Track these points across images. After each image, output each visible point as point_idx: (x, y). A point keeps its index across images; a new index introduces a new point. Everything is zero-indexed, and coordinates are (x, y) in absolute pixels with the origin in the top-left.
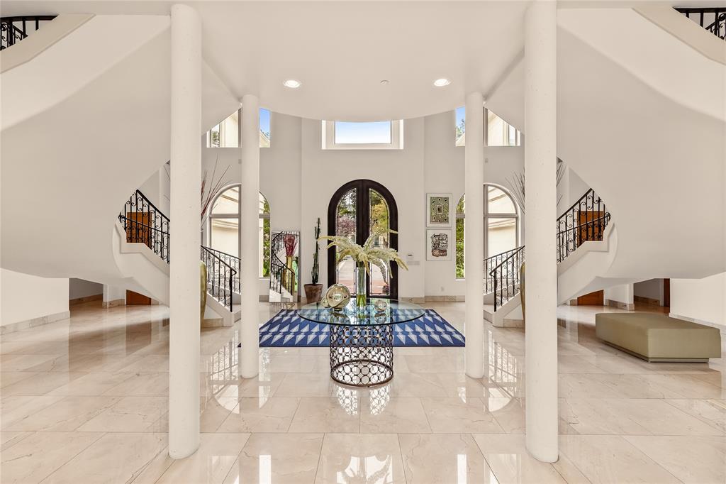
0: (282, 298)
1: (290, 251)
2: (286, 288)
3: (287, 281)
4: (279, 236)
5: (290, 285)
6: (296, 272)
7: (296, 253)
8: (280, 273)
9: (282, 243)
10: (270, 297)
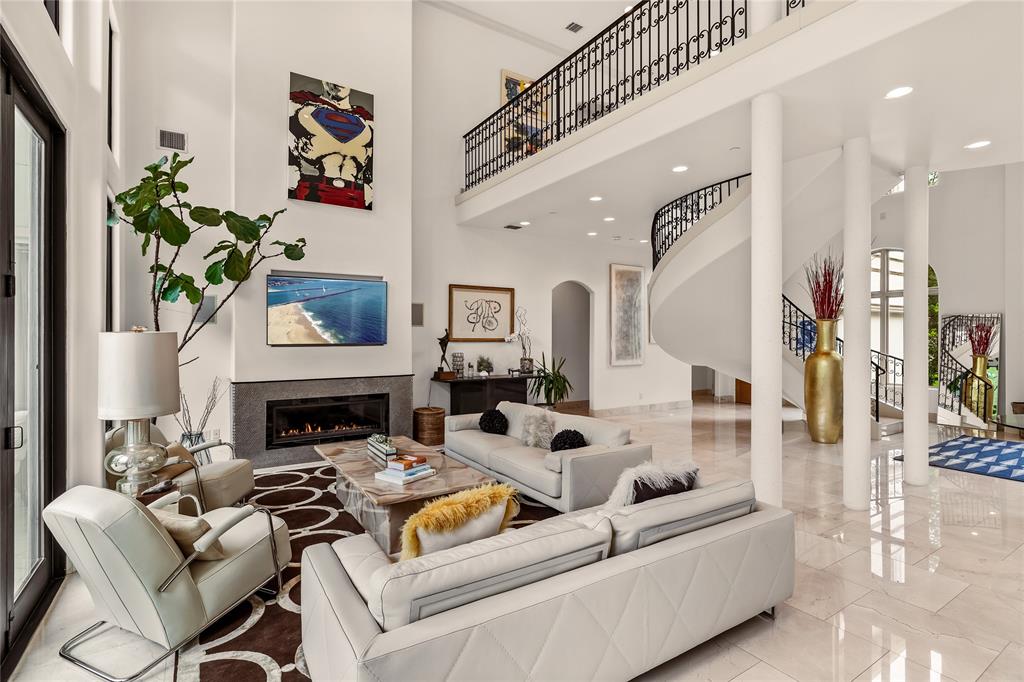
0: (962, 423)
1: (981, 346)
2: (971, 410)
3: (974, 398)
4: (955, 321)
5: (982, 405)
6: (995, 383)
7: (994, 350)
8: (960, 385)
9: (961, 333)
10: (939, 418)
